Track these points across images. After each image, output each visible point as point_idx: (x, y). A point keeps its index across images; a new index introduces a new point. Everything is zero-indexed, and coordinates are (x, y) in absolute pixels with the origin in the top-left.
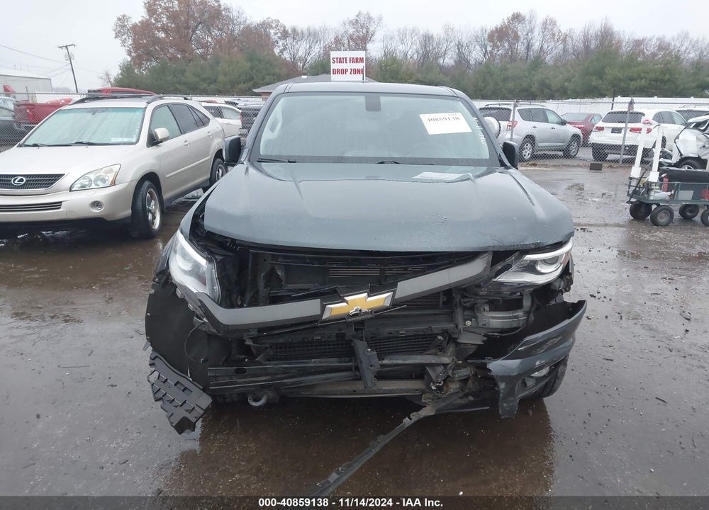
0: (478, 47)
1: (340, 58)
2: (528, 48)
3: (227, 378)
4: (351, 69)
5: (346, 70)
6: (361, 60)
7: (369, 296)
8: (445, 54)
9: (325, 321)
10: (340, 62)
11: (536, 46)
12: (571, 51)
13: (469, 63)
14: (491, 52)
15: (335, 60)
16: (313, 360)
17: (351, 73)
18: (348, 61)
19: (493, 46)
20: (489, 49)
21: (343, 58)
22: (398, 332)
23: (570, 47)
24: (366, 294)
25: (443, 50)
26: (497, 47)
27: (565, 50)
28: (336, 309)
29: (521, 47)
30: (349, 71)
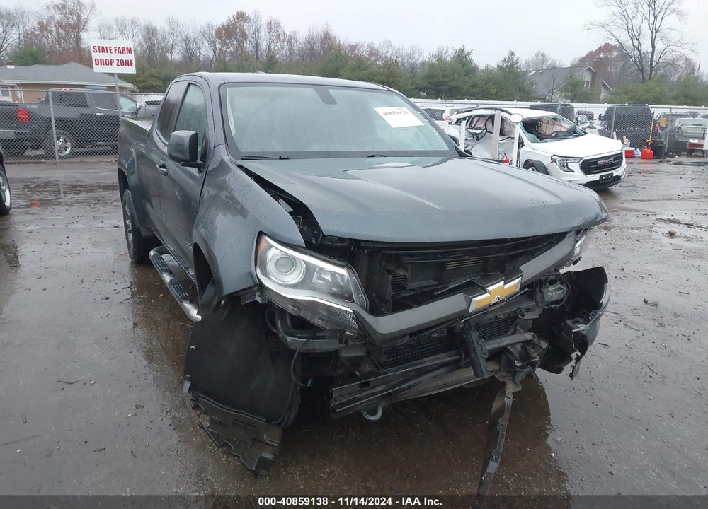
0: (206, 44)
1: (103, 47)
2: (257, 46)
3: (346, 397)
4: (118, 60)
5: (112, 61)
6: (129, 51)
7: (505, 284)
8: (172, 49)
9: (472, 314)
10: (103, 51)
11: (264, 46)
12: (296, 51)
13: (199, 59)
14: (221, 50)
15: (97, 49)
16: (426, 360)
17: (118, 65)
18: (113, 51)
19: (222, 44)
20: (218, 46)
21: (107, 47)
22: (497, 317)
23: (295, 48)
24: (503, 282)
25: (170, 44)
26: (227, 44)
27: (291, 51)
28: (480, 300)
29: (249, 46)
30: (116, 62)
